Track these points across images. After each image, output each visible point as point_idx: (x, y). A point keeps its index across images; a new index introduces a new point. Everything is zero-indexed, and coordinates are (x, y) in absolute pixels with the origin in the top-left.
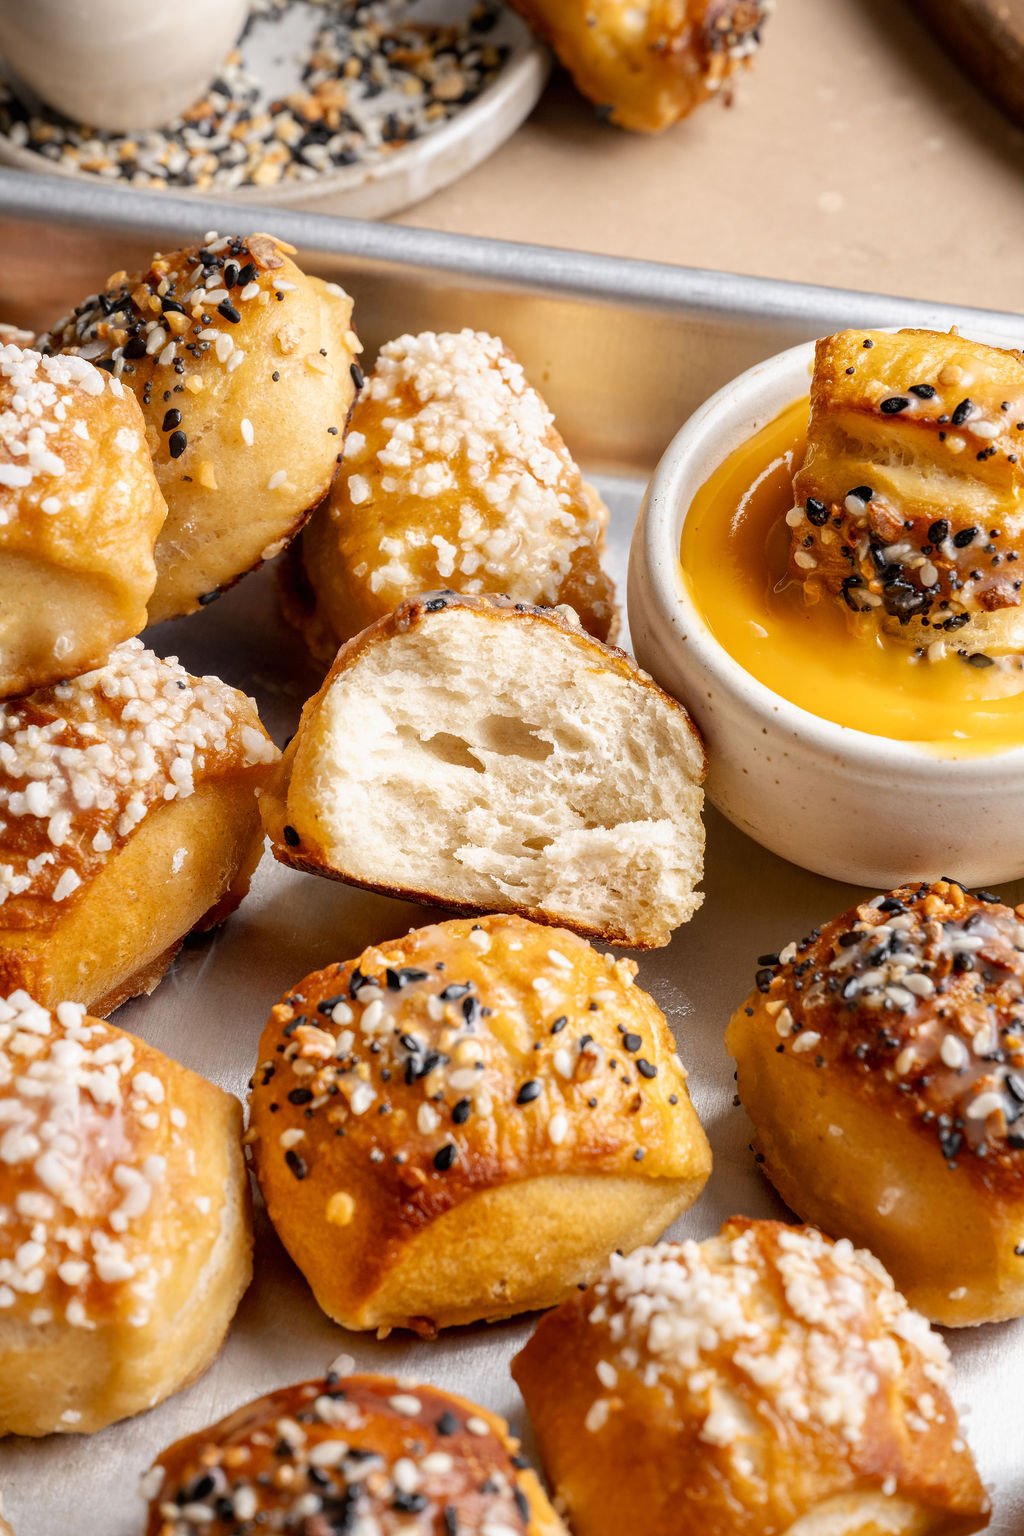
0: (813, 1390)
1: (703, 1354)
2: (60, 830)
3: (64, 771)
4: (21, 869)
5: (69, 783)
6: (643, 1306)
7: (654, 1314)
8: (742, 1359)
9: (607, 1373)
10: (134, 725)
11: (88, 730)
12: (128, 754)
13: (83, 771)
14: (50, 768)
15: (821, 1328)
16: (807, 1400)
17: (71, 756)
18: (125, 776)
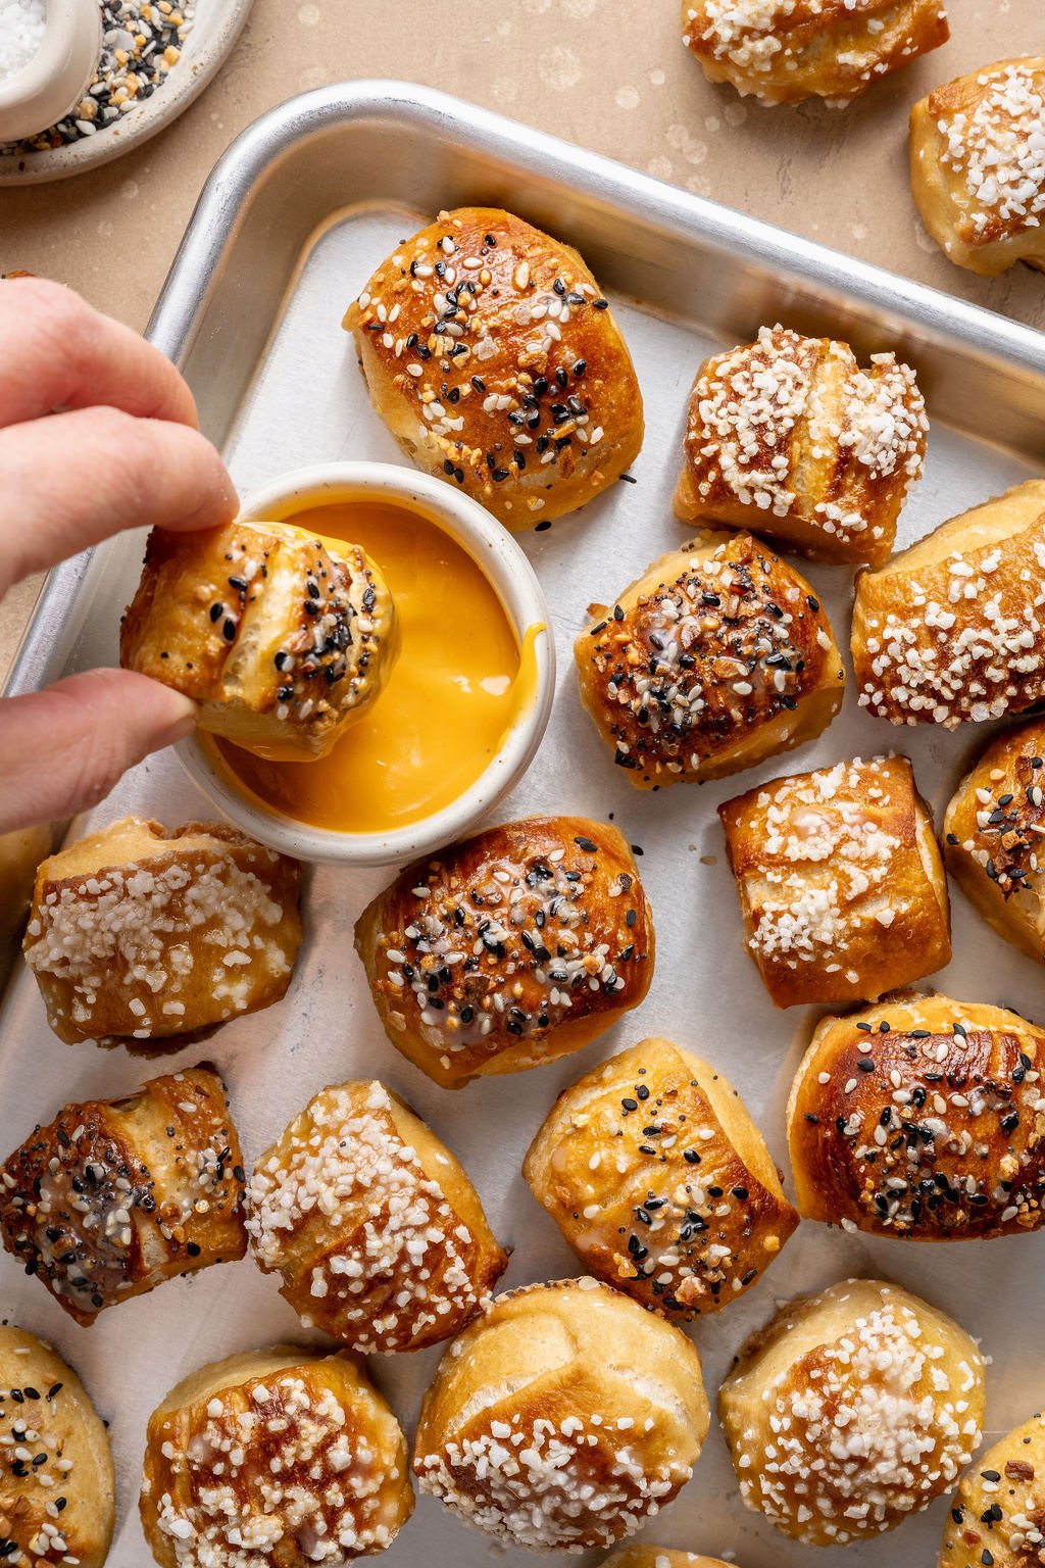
0: (873, 862)
1: (840, 916)
2: (436, 1235)
3: (403, 1229)
4: (450, 1262)
5: (409, 1227)
6: (805, 942)
7: (810, 937)
8: (850, 896)
9: (832, 968)
10: (375, 1181)
11: (376, 1210)
12: (395, 1187)
13: (405, 1217)
14: (398, 1238)
15: (837, 847)
16: (877, 866)
17: (394, 1223)
18: (411, 1191)
